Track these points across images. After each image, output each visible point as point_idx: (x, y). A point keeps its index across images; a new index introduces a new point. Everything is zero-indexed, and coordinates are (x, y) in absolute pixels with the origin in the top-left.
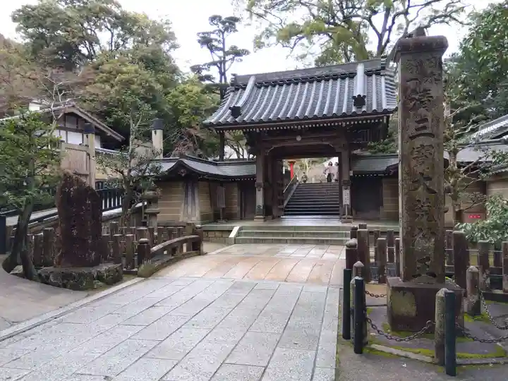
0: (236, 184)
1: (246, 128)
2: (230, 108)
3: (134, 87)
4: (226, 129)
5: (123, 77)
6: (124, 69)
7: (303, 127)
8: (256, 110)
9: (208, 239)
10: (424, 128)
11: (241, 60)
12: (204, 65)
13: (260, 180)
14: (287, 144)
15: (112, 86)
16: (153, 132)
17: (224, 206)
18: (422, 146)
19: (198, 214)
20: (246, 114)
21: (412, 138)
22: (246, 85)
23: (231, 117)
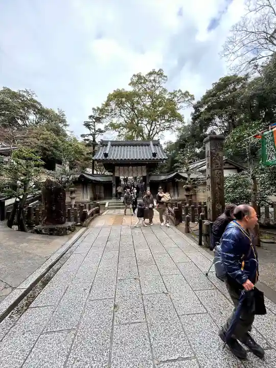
0: (102, 184)
3: (49, 141)
5: (44, 136)
6: (45, 133)
8: (114, 155)
10: (218, 167)
13: (114, 183)
17: (99, 194)
19: (89, 197)
20: (110, 156)
21: (214, 170)
22: (107, 145)
23: (104, 157)
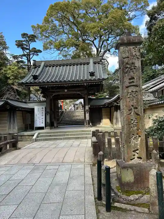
1: (40, 85)
2: (32, 76)
4: (30, 86)
7: (68, 85)
8: (45, 77)
9: (22, 140)
11: (38, 55)
12: (20, 56)
13: (48, 110)
14: (60, 93)
17: (30, 123)
18: (132, 91)
19: (16, 128)
21: (127, 87)
22: (40, 66)
23: (33, 80)
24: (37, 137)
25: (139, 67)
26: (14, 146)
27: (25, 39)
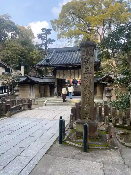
0: (49, 85)
2: (46, 60)
3: (17, 51)
4: (47, 67)
5: (14, 48)
9: (37, 104)
10: (88, 71)
11: (52, 43)
12: (40, 44)
13: (56, 84)
15: (10, 51)
16: (21, 67)
18: (87, 77)
19: (34, 95)
20: (51, 62)
21: (84, 74)
22: (52, 52)
23: (46, 63)
24: (47, 102)
25: (92, 61)
26: (30, 107)
27: (44, 32)
